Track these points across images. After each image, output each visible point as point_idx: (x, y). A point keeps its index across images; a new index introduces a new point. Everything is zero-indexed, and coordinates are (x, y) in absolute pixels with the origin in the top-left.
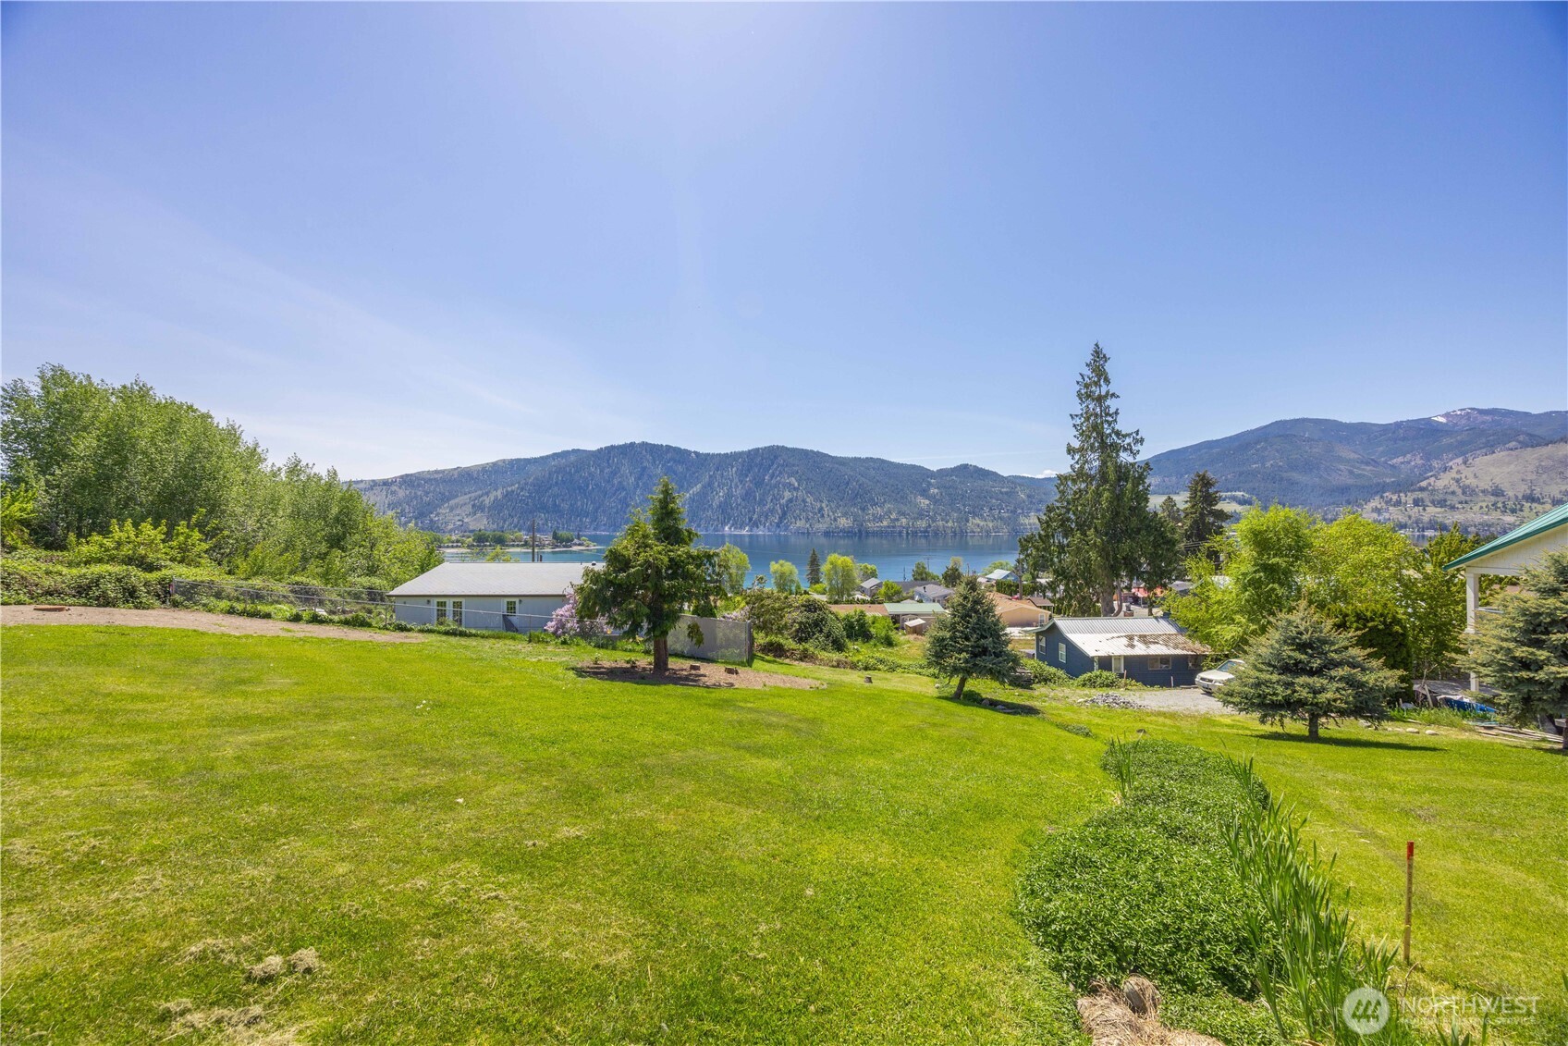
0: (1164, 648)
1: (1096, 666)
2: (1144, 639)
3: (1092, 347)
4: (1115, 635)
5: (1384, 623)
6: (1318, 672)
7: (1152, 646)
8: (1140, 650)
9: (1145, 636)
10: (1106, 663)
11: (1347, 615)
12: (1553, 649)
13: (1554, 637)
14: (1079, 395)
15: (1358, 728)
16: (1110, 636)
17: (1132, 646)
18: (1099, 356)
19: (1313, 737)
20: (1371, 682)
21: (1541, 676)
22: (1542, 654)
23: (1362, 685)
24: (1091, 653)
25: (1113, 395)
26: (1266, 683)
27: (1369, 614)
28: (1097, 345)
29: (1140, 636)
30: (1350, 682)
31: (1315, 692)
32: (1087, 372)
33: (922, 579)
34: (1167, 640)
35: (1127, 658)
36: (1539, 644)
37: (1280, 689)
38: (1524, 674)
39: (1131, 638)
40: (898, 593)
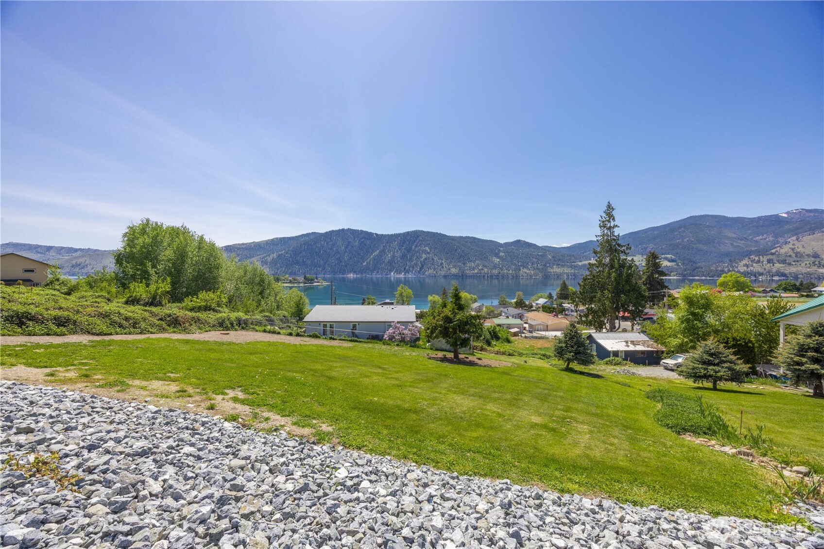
0: (643, 347)
1: (611, 355)
2: (633, 342)
3: (607, 204)
4: (620, 341)
5: (745, 342)
6: (717, 365)
7: (637, 346)
8: (632, 348)
9: (633, 341)
10: (616, 354)
11: (729, 338)
12: (809, 358)
13: (809, 354)
14: (600, 227)
15: (733, 386)
16: (617, 341)
17: (628, 346)
18: (609, 206)
19: (715, 389)
20: (738, 369)
21: (803, 368)
22: (804, 360)
23: (734, 370)
24: (610, 349)
25: (616, 226)
26: (696, 368)
27: (738, 338)
28: (609, 202)
29: (631, 341)
30: (730, 369)
31: (716, 372)
32: (604, 215)
33: (504, 304)
34: (644, 343)
35: (626, 352)
36: (803, 356)
37: (702, 371)
38: (797, 367)
39: (627, 342)
40: (492, 311)
